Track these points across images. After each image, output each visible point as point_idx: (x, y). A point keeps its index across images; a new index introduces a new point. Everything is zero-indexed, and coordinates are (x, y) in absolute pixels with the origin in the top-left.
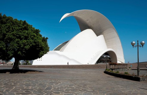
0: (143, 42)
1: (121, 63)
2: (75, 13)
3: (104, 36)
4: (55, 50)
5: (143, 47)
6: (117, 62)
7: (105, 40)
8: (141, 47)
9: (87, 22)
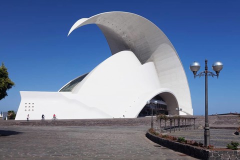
0: (219, 64)
1: (186, 114)
2: (99, 18)
3: (155, 65)
4: (62, 90)
5: (217, 76)
6: (179, 114)
7: (158, 72)
8: (212, 75)
9: (123, 37)
